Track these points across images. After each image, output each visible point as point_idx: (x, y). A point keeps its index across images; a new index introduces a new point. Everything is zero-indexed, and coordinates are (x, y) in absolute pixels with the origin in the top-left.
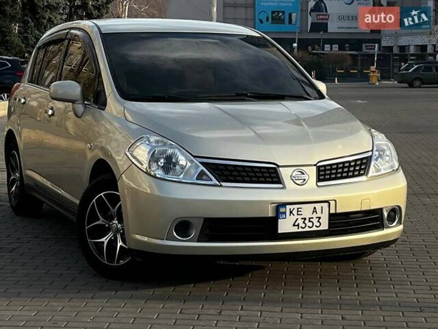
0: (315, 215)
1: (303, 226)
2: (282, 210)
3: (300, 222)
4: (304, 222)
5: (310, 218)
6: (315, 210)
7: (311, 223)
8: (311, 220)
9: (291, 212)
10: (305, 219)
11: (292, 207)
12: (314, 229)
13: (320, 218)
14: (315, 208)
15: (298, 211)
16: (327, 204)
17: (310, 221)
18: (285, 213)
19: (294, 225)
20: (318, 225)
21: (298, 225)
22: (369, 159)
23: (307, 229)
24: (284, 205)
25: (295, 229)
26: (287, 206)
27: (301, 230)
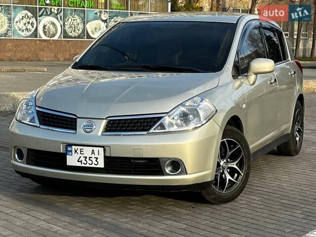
0: (93, 156)
1: (85, 162)
2: (69, 149)
3: (83, 159)
4: (85, 160)
5: (90, 158)
6: (93, 152)
8: (91, 159)
9: (76, 151)
10: (86, 158)
11: (76, 147)
12: (93, 166)
13: (97, 158)
14: (93, 150)
15: (81, 151)
16: (102, 149)
17: (90, 160)
18: (71, 151)
19: (78, 161)
20: (96, 163)
21: (81, 161)
22: (160, 118)
23: (88, 165)
24: (71, 145)
25: (79, 164)
26: (73, 147)
27: (83, 165)
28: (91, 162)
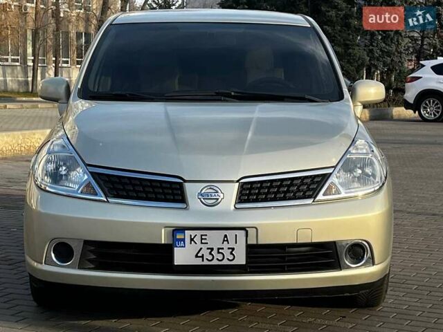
0: (225, 245)
1: (210, 258)
2: (179, 236)
3: (205, 252)
4: (210, 253)
5: (219, 249)
6: (226, 239)
7: (221, 255)
8: (220, 251)
9: (192, 240)
10: (212, 249)
11: (193, 233)
12: (225, 262)
13: (233, 249)
14: (226, 236)
15: (202, 239)
16: (243, 232)
17: (219, 253)
18: (183, 240)
19: (197, 256)
20: (231, 258)
21: (202, 256)
22: (325, 177)
23: (215, 262)
24: (182, 230)
25: (198, 262)
26: (186, 231)
27: (206, 263)
28: (220, 257)
